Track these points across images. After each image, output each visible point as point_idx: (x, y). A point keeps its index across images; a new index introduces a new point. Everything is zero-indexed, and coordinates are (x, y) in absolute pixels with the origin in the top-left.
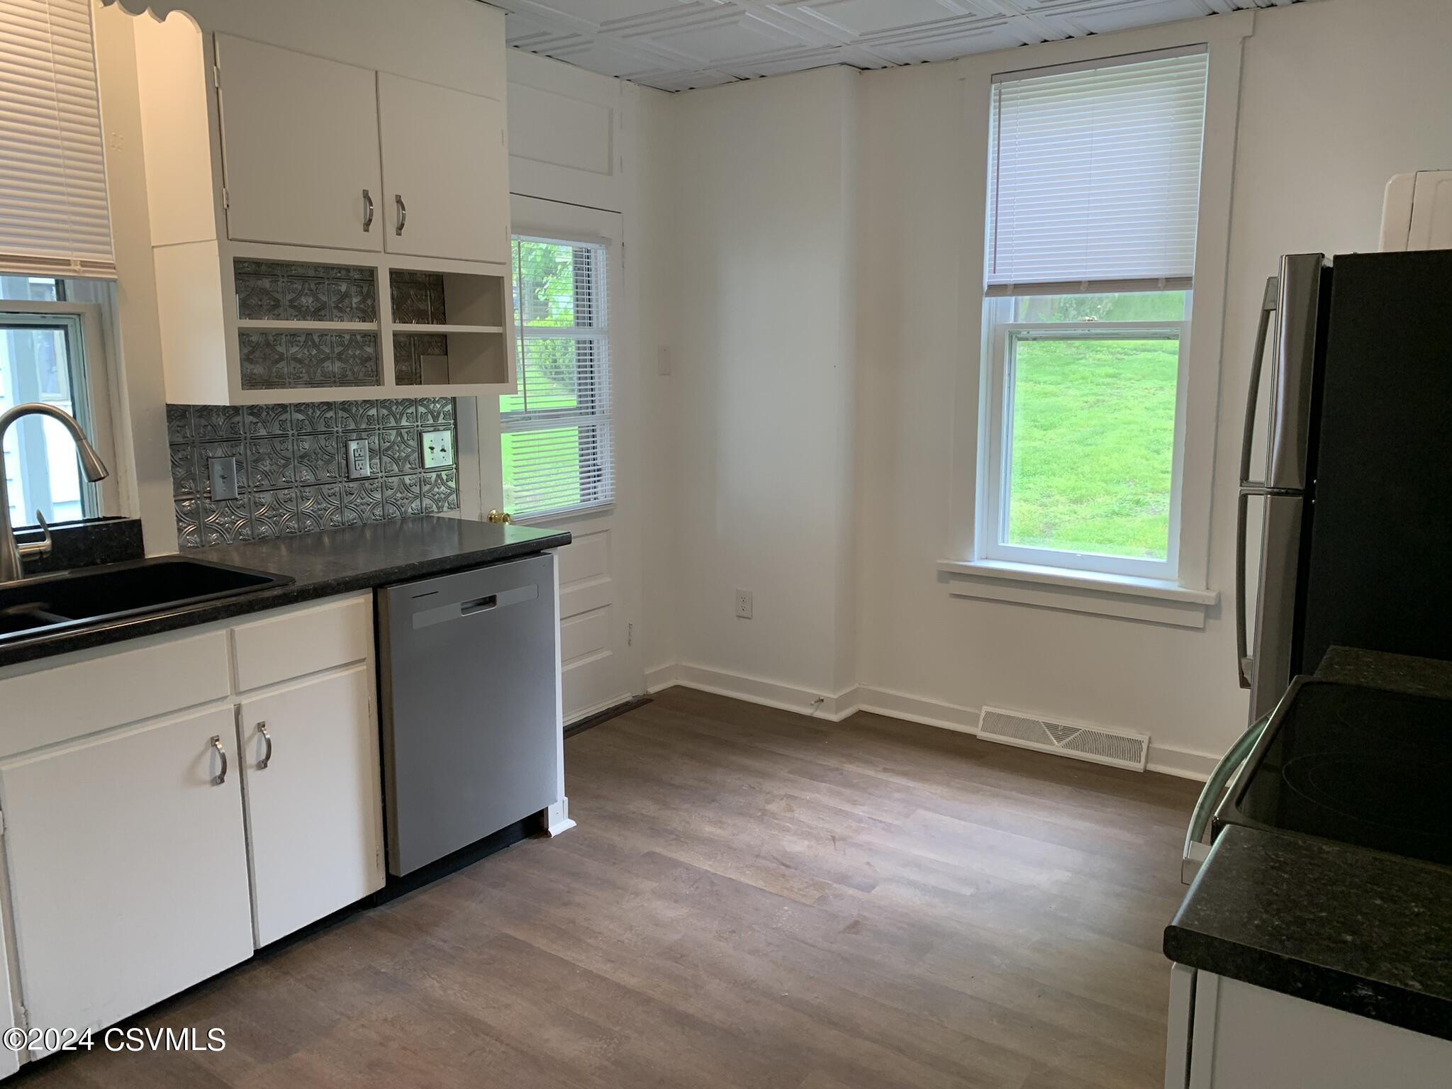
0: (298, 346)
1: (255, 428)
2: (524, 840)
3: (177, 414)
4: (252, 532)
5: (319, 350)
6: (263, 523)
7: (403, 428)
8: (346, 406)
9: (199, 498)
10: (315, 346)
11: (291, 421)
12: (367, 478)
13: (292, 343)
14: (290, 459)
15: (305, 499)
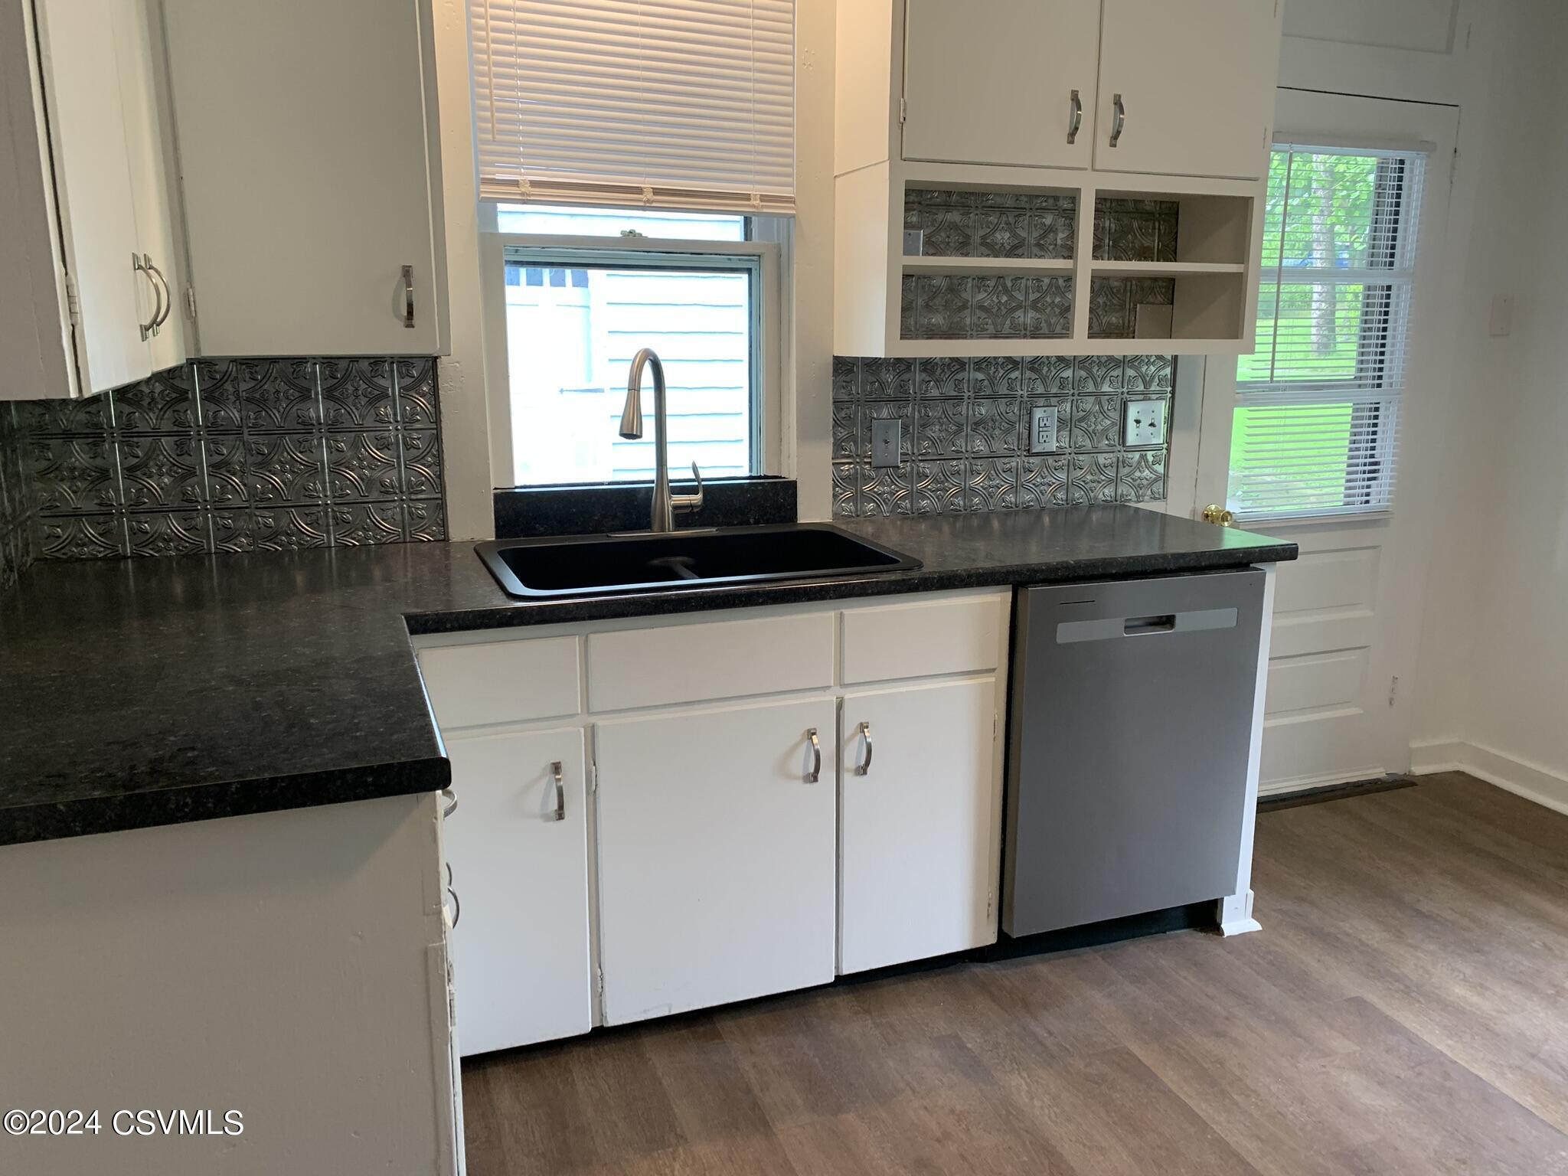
0: (986, 291)
1: (927, 387)
2: (1188, 930)
3: (843, 366)
4: (912, 505)
5: (1011, 297)
6: (925, 497)
7: (1104, 394)
8: (1036, 366)
9: (858, 462)
10: (1006, 291)
11: (969, 380)
12: (1051, 454)
13: (979, 288)
14: (963, 425)
15: (974, 473)
